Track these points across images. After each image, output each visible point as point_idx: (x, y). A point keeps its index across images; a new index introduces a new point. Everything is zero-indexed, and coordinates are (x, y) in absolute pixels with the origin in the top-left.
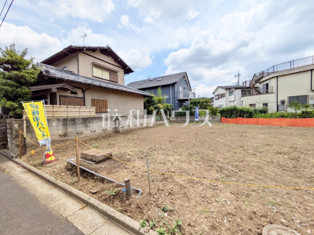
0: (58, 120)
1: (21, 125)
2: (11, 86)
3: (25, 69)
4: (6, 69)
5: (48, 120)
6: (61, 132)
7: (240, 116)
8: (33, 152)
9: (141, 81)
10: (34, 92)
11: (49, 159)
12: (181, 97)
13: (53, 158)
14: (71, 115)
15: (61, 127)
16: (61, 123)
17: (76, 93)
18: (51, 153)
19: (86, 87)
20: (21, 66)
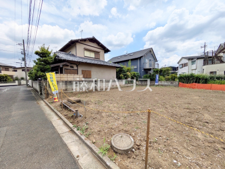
0: (63, 82)
1: (46, 84)
2: (43, 65)
3: (48, 56)
4: (41, 57)
5: (57, 82)
6: (64, 88)
7: (196, 82)
8: (51, 97)
9: (119, 56)
10: (52, 67)
11: (55, 101)
12: (147, 67)
13: (57, 100)
14: (70, 79)
15: (64, 86)
16: (64, 83)
17: (73, 67)
18: (56, 97)
19: (78, 64)
20: (47, 55)
